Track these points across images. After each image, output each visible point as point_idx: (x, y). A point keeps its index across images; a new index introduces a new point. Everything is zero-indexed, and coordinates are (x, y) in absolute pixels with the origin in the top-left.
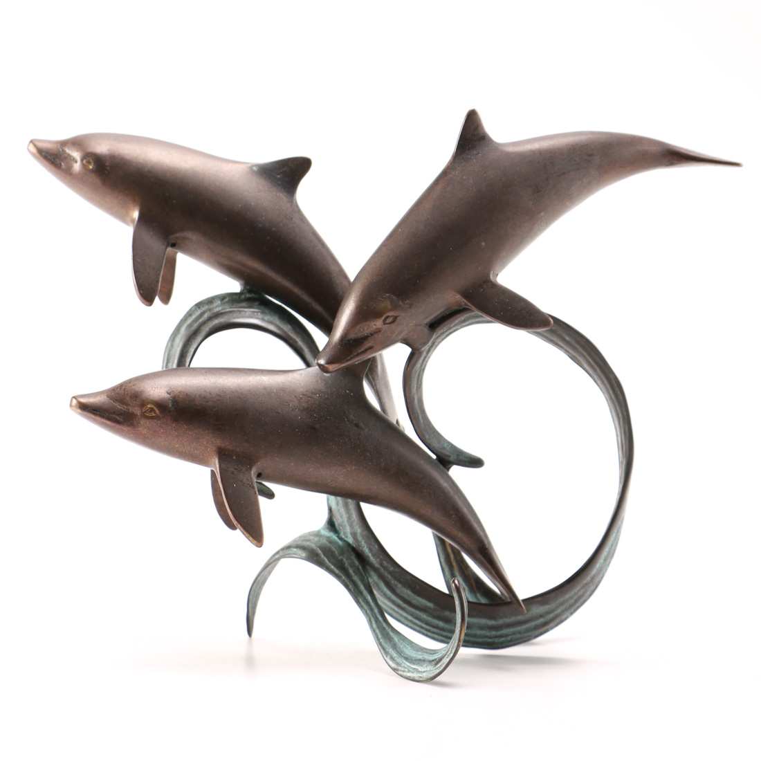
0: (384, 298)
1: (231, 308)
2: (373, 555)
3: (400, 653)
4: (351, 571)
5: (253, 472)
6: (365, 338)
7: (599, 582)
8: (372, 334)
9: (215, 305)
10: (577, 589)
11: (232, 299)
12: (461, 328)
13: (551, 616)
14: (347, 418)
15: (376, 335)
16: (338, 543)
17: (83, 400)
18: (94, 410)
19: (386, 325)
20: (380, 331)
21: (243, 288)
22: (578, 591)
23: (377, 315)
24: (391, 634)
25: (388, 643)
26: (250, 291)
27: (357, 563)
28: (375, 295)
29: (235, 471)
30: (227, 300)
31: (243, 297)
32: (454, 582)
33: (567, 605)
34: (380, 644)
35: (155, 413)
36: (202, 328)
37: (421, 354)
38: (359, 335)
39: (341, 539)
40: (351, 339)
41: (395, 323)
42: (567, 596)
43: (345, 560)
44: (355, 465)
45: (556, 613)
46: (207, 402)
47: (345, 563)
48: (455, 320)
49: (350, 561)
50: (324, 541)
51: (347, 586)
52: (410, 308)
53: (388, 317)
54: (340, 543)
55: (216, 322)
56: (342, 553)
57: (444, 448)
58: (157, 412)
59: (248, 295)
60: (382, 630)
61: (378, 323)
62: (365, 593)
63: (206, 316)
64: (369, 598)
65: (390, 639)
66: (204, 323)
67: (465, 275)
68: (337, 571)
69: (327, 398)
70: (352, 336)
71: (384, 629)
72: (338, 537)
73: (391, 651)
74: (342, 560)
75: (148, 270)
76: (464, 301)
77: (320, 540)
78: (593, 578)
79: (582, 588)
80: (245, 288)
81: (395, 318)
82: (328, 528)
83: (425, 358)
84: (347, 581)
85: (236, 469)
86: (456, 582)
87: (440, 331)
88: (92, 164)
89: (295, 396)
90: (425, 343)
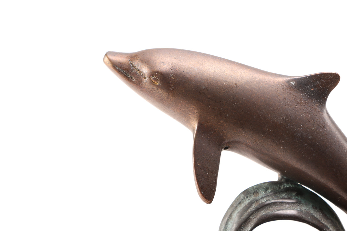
1: (273, 199)
9: (260, 195)
21: (280, 177)
26: (287, 181)
31: (282, 186)
55: (263, 213)
59: (287, 186)
63: (254, 206)
66: (252, 213)
80: (282, 178)
88: (159, 82)
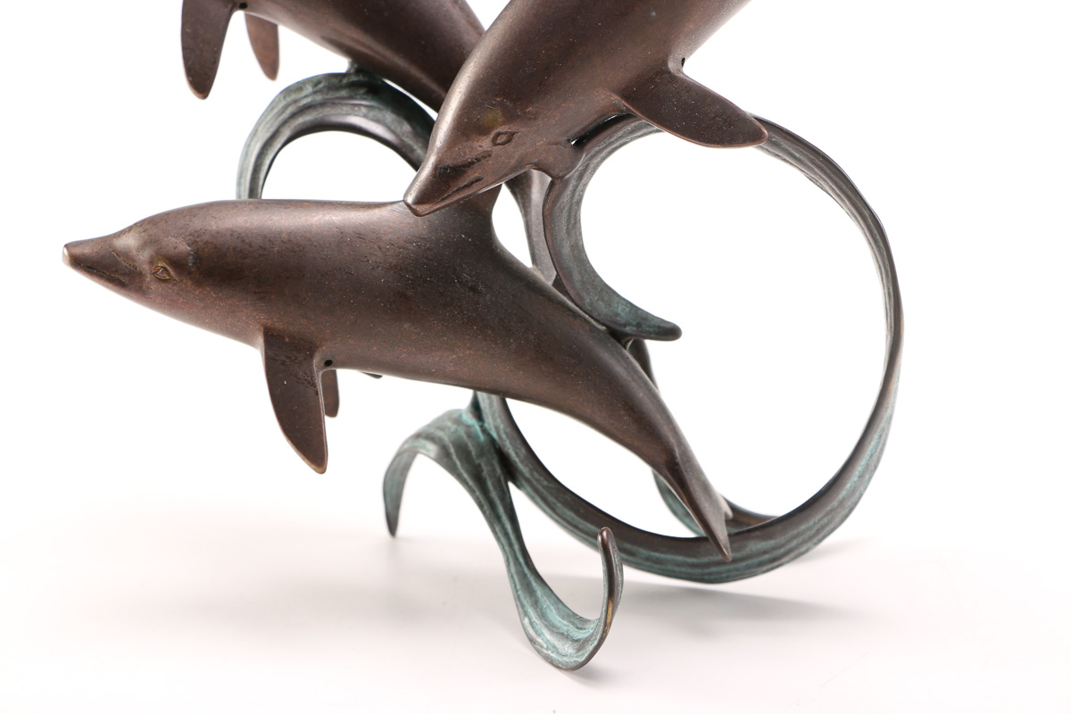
0: (494, 106)
2: (522, 462)
3: (543, 616)
4: (490, 484)
5: (317, 360)
6: (470, 165)
7: (856, 504)
8: (478, 160)
9: (305, 92)
10: (816, 518)
11: (332, 83)
12: (631, 140)
13: (782, 550)
14: (458, 278)
15: (484, 161)
16: (479, 437)
17: (77, 251)
18: (90, 267)
19: (497, 147)
20: (490, 156)
21: (350, 68)
22: (819, 520)
23: (483, 130)
24: (534, 584)
25: (528, 599)
26: (358, 72)
27: (499, 470)
28: (480, 100)
29: (287, 361)
30: (321, 86)
31: (345, 81)
32: (601, 534)
33: (806, 536)
34: (518, 598)
35: (169, 274)
36: (282, 130)
37: (566, 183)
38: (460, 161)
39: (484, 431)
40: (449, 167)
41: (513, 144)
42: (803, 527)
43: (483, 465)
44: (469, 349)
45: (788, 547)
46: (245, 258)
47: (482, 471)
48: (616, 131)
49: (490, 468)
50: (462, 432)
51: (481, 506)
52: (535, 119)
53: (499, 134)
54: (482, 437)
56: (481, 454)
57: (617, 315)
58: (172, 273)
59: (354, 78)
60: (523, 577)
61: (485, 144)
62: (505, 518)
64: (508, 526)
65: (530, 592)
67: (627, 63)
68: (471, 483)
69: (429, 249)
70: (449, 162)
71: (525, 575)
72: (482, 427)
73: (531, 611)
74: (479, 465)
75: (201, 45)
76: (624, 105)
77: (456, 430)
78: (841, 503)
79: (824, 516)
80: (353, 66)
81: (511, 136)
82: (471, 412)
83: (576, 187)
84: (481, 498)
85: (289, 358)
86: (605, 534)
87: (593, 147)
89: (379, 247)
90: (569, 169)
